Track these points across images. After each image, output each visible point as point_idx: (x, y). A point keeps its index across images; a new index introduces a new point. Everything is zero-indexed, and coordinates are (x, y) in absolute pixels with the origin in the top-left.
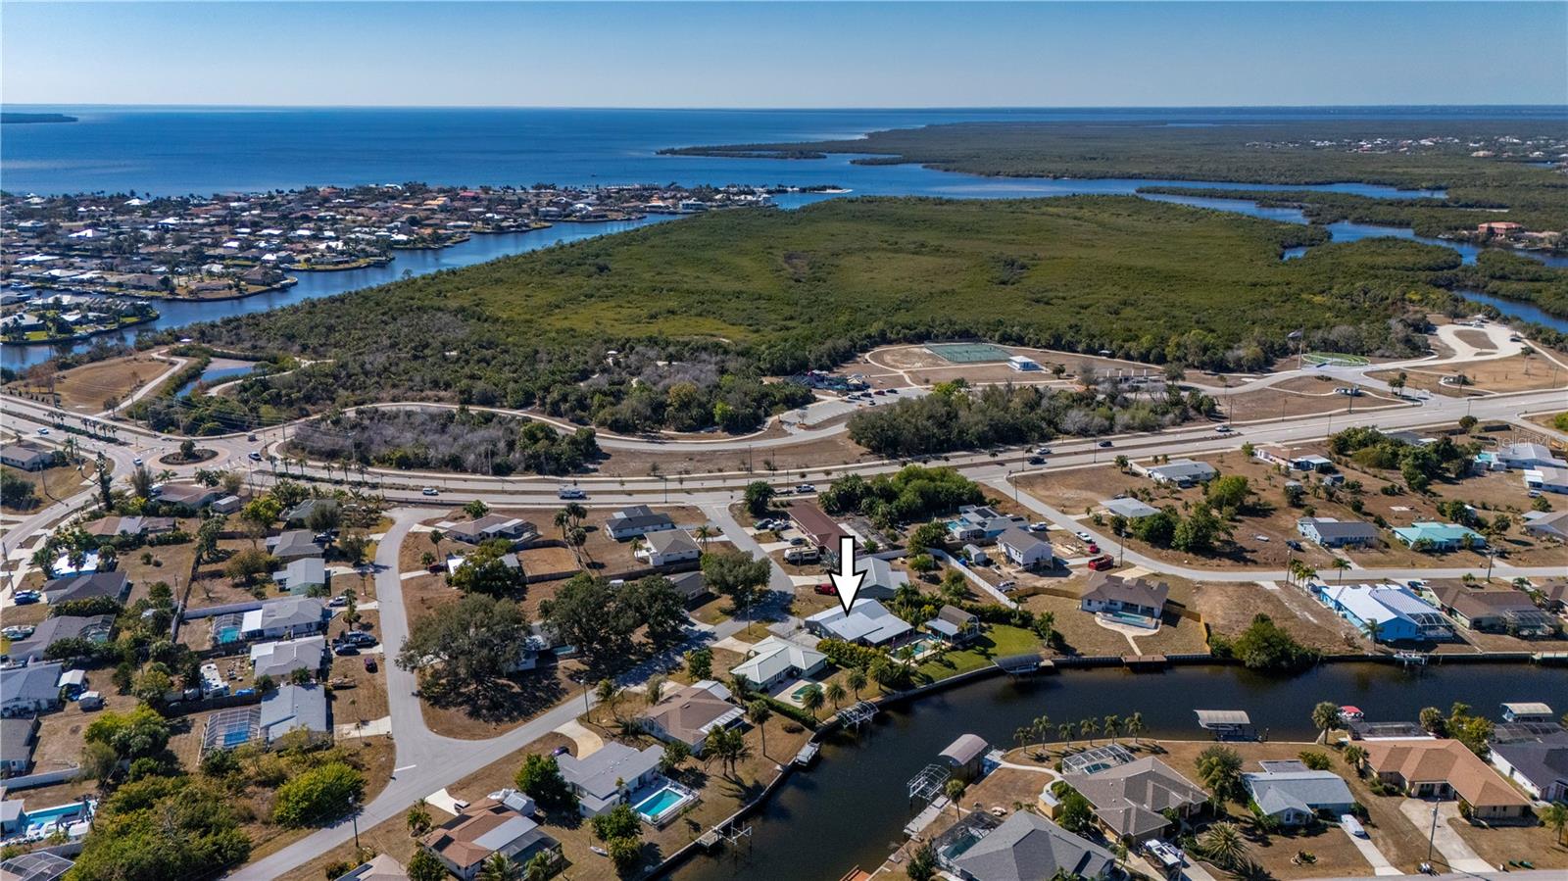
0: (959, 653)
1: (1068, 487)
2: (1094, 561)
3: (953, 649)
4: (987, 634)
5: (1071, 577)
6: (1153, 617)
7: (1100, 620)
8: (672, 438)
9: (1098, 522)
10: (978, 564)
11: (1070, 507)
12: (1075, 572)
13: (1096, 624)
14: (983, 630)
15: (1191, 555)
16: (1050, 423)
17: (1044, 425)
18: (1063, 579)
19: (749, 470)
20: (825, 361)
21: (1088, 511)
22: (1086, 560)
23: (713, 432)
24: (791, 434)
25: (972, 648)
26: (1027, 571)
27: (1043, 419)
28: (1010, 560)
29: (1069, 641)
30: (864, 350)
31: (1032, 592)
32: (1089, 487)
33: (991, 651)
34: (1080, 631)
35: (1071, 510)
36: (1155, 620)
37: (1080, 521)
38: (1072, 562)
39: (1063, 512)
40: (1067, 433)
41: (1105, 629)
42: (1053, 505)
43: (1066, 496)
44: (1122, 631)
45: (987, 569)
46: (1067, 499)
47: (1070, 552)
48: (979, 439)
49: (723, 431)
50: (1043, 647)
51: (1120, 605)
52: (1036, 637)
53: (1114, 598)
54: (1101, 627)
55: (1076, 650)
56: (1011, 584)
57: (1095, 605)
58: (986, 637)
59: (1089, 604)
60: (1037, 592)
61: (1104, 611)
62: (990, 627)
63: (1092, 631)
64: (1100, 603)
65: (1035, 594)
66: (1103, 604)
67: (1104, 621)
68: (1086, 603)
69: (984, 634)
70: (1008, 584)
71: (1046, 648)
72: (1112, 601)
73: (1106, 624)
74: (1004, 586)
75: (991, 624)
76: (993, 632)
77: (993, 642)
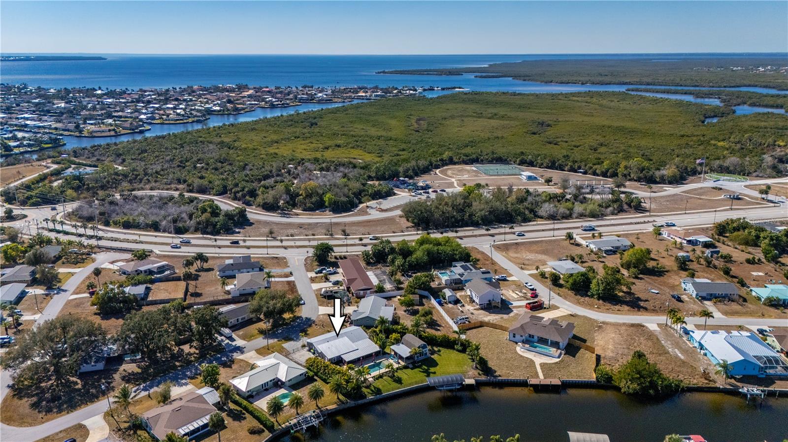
0: (409, 371)
1: (531, 252)
2: (529, 304)
3: (405, 367)
4: (435, 357)
5: (512, 314)
6: (558, 348)
7: (520, 349)
8: (298, 215)
9: (543, 275)
10: (450, 302)
11: (528, 265)
12: (515, 311)
13: (516, 352)
14: (433, 353)
15: (601, 302)
16: (532, 211)
17: (527, 212)
18: (505, 316)
19: (331, 235)
20: (410, 173)
21: (537, 268)
22: (524, 303)
23: (323, 212)
24: (370, 214)
25: (419, 367)
26: (482, 309)
27: (528, 208)
28: (472, 301)
29: (491, 364)
30: (437, 167)
31: (479, 324)
32: (544, 252)
33: (432, 369)
34: (503, 357)
35: (527, 267)
36: (559, 351)
37: (531, 275)
38: (515, 304)
39: (522, 268)
40: (541, 217)
41: (521, 356)
42: (516, 263)
43: (528, 257)
44: (534, 359)
45: (455, 306)
46: (528, 260)
47: (516, 296)
48: (482, 219)
49: (330, 211)
50: (473, 368)
51: (536, 338)
52: (470, 361)
53: (531, 333)
54: (519, 355)
55: (495, 372)
56: (466, 318)
57: (518, 337)
58: (433, 359)
59: (514, 337)
60: (481, 325)
61: (523, 342)
62: (439, 351)
63: (512, 357)
64: (522, 336)
65: (481, 326)
66: (524, 337)
67: (522, 350)
68: (512, 335)
69: (432, 356)
70: (463, 319)
71: (474, 369)
72: (530, 335)
73: (523, 352)
74: (461, 319)
75: (441, 348)
76: (440, 355)
77: (437, 363)
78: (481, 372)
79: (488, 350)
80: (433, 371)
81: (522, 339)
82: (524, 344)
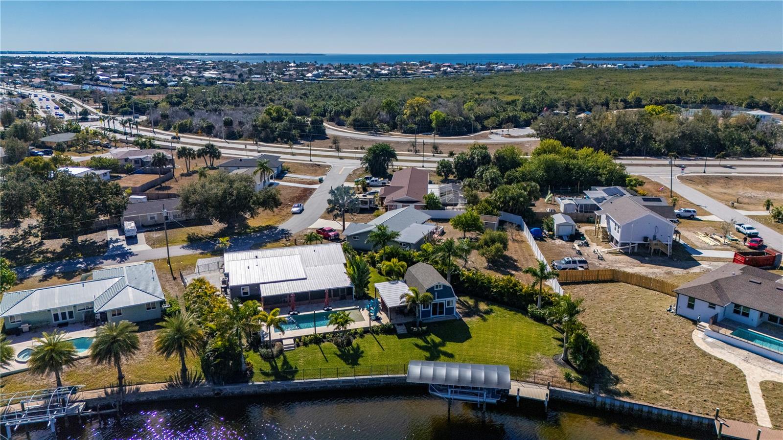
3: (387, 330)
4: (472, 322)
7: (700, 337)
10: (561, 238)
13: (691, 343)
14: (471, 313)
18: (676, 271)
23: (428, 135)
26: (624, 253)
28: (609, 239)
29: (608, 359)
31: (609, 277)
33: (450, 347)
34: (649, 348)
35: (748, 207)
38: (708, 254)
41: (705, 354)
42: (722, 200)
44: (743, 366)
45: (568, 244)
47: (712, 243)
50: (556, 361)
51: (754, 316)
52: (555, 343)
53: (743, 300)
54: (698, 349)
55: (617, 380)
56: (580, 262)
57: (701, 308)
58: (465, 324)
59: (691, 306)
60: (615, 277)
61: (715, 321)
62: (488, 312)
63: (675, 353)
64: (712, 306)
65: (612, 281)
66: (718, 310)
67: (710, 340)
68: (684, 301)
69: (466, 320)
70: (574, 262)
71: (559, 364)
72: (737, 306)
73: (712, 345)
74: (569, 262)
75: (495, 308)
76: (485, 320)
77: (469, 333)
78: (574, 374)
79: (612, 327)
80: (450, 352)
81: (712, 312)
82: (716, 328)
